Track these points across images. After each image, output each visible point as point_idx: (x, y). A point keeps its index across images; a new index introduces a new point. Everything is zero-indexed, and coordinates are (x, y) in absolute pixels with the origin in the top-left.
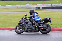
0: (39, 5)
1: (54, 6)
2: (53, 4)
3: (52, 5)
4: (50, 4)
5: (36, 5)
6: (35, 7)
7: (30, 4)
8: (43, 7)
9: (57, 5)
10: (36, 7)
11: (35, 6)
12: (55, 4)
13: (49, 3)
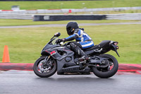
0: (41, 12)
1: (76, 13)
2: (73, 10)
3: (70, 11)
4: (68, 10)
5: (35, 11)
6: (33, 15)
7: (21, 9)
8: (50, 16)
9: (83, 12)
10: (36, 16)
11: (33, 13)
12: (77, 10)
13: (63, 8)
